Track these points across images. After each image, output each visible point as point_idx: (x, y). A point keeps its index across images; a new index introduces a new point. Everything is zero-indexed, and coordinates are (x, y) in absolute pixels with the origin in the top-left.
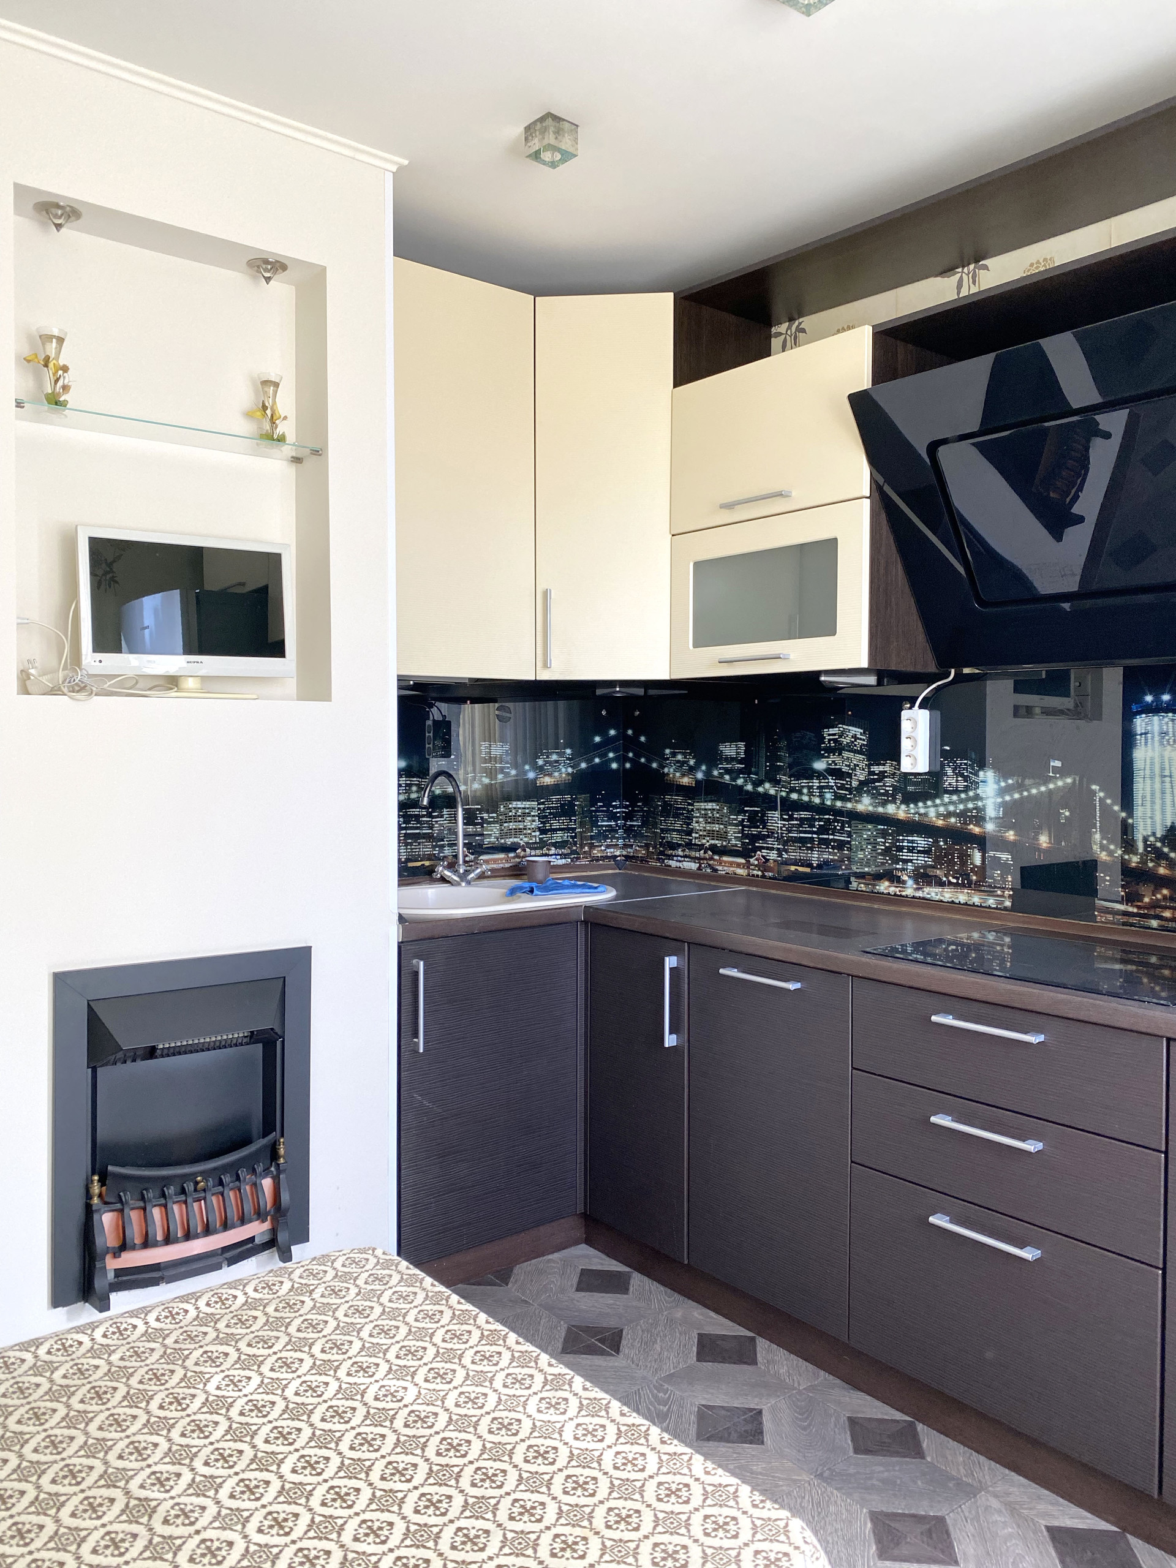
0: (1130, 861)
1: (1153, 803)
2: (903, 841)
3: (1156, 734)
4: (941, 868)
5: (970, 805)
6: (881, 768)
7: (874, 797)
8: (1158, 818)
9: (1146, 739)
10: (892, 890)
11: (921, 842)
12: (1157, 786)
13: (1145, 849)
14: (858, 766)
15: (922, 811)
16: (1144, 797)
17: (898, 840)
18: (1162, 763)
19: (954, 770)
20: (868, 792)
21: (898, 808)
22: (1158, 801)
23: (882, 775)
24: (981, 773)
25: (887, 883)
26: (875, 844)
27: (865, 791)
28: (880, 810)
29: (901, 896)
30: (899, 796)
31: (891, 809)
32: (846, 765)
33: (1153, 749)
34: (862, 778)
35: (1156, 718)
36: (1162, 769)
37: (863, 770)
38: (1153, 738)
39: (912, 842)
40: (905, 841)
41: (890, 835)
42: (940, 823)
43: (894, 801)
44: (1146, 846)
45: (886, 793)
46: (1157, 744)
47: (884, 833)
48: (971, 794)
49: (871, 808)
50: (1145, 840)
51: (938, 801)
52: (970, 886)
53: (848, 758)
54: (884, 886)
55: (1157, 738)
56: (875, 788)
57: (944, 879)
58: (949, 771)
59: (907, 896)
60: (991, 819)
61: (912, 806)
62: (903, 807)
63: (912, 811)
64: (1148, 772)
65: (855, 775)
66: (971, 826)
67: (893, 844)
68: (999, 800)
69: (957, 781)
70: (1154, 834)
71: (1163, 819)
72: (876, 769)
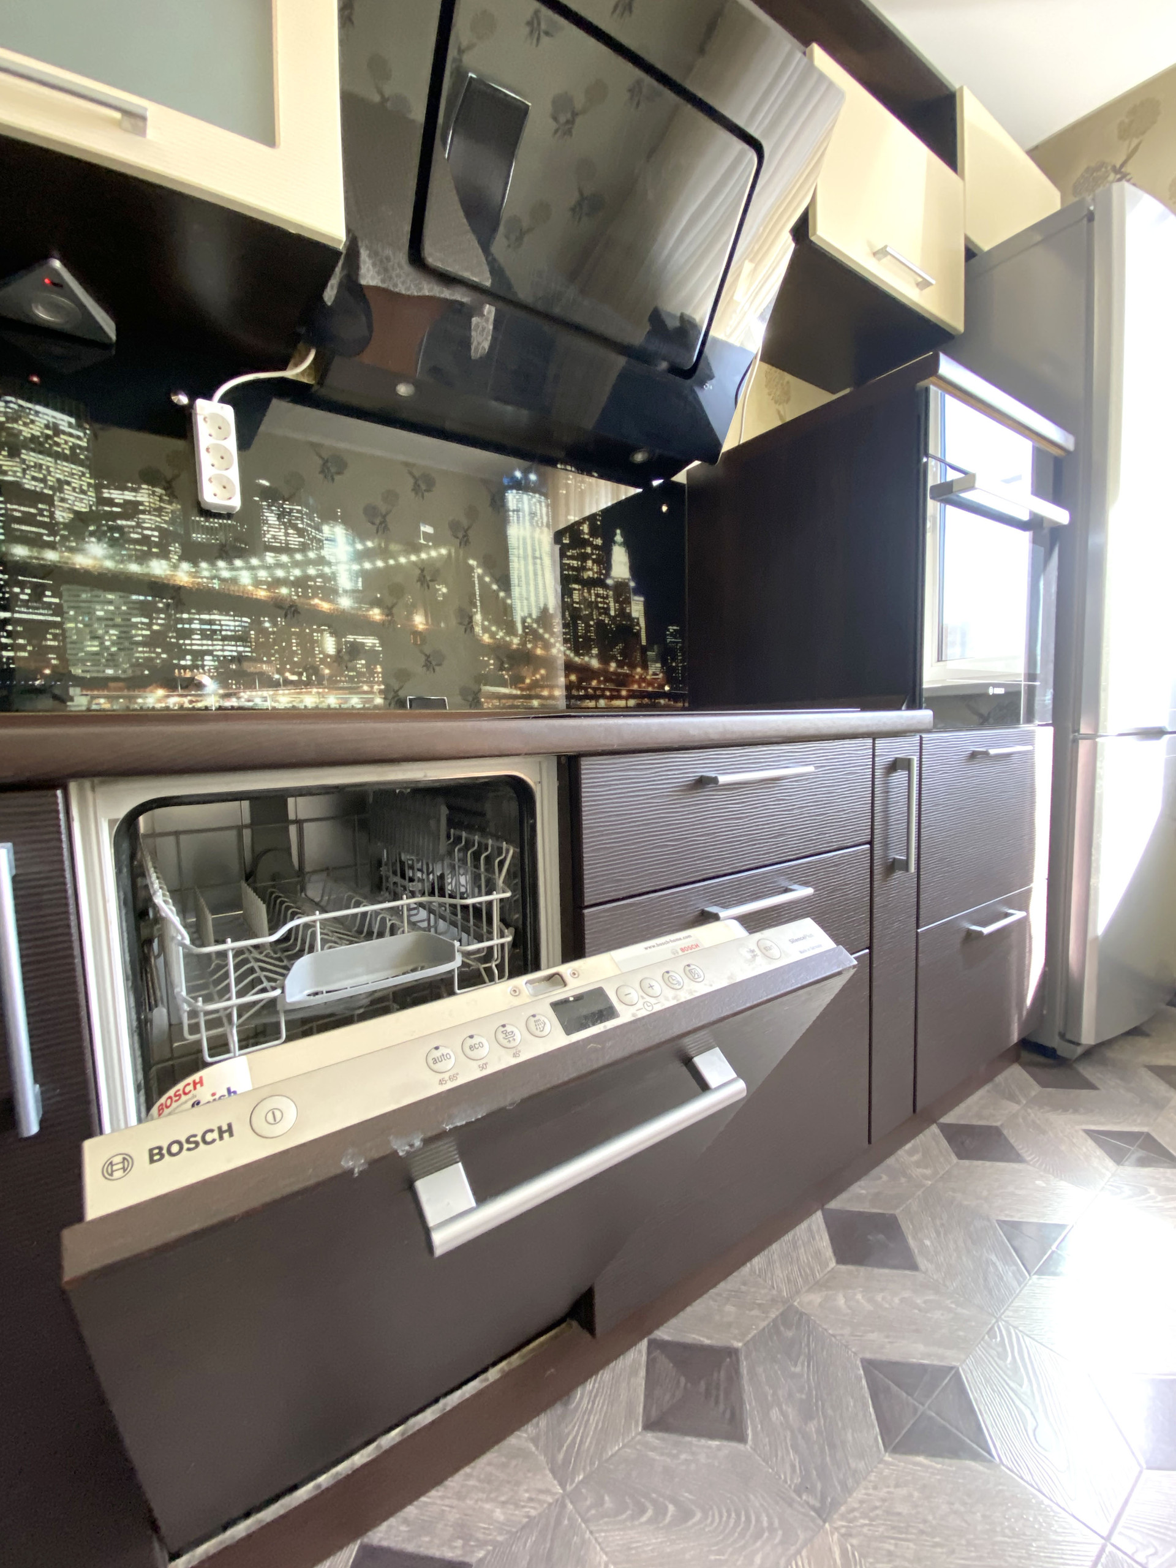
0: (511, 642)
1: (528, 584)
2: (190, 621)
3: (527, 513)
4: (269, 662)
5: (312, 571)
6: (129, 496)
7: (113, 543)
8: (533, 599)
9: (518, 517)
10: (174, 701)
11: (229, 623)
12: (531, 568)
13: (524, 631)
14: (68, 483)
15: (226, 574)
16: (519, 578)
17: (182, 621)
18: (533, 546)
19: (280, 517)
20: (99, 535)
21: (175, 567)
22: (532, 582)
23: (131, 509)
24: (326, 528)
25: (161, 692)
26: (126, 628)
27: (92, 534)
28: (134, 568)
29: (194, 709)
30: (175, 548)
31: (158, 568)
32: (34, 478)
33: (525, 529)
34: (82, 507)
35: (525, 497)
36: (534, 550)
37: (83, 492)
38: (524, 516)
39: (211, 622)
40: (196, 621)
41: (160, 611)
42: (262, 594)
43: (164, 555)
44: (524, 627)
45: (145, 540)
46: (527, 524)
47: (146, 610)
48: (312, 555)
49: (109, 564)
50: (524, 621)
51: (255, 561)
52: (320, 684)
53: (39, 467)
54: (155, 698)
55: (527, 518)
56: (120, 529)
57: (277, 676)
58: (272, 519)
59: (206, 708)
60: (345, 591)
61: (204, 565)
62: (185, 566)
63: (206, 574)
64: (521, 552)
65: (63, 500)
66: (316, 601)
67: (167, 628)
68: (356, 567)
69: (287, 534)
70: (530, 615)
71: (537, 601)
72: (117, 496)
